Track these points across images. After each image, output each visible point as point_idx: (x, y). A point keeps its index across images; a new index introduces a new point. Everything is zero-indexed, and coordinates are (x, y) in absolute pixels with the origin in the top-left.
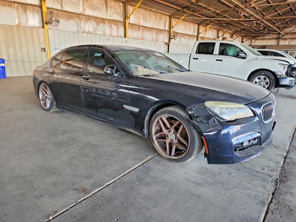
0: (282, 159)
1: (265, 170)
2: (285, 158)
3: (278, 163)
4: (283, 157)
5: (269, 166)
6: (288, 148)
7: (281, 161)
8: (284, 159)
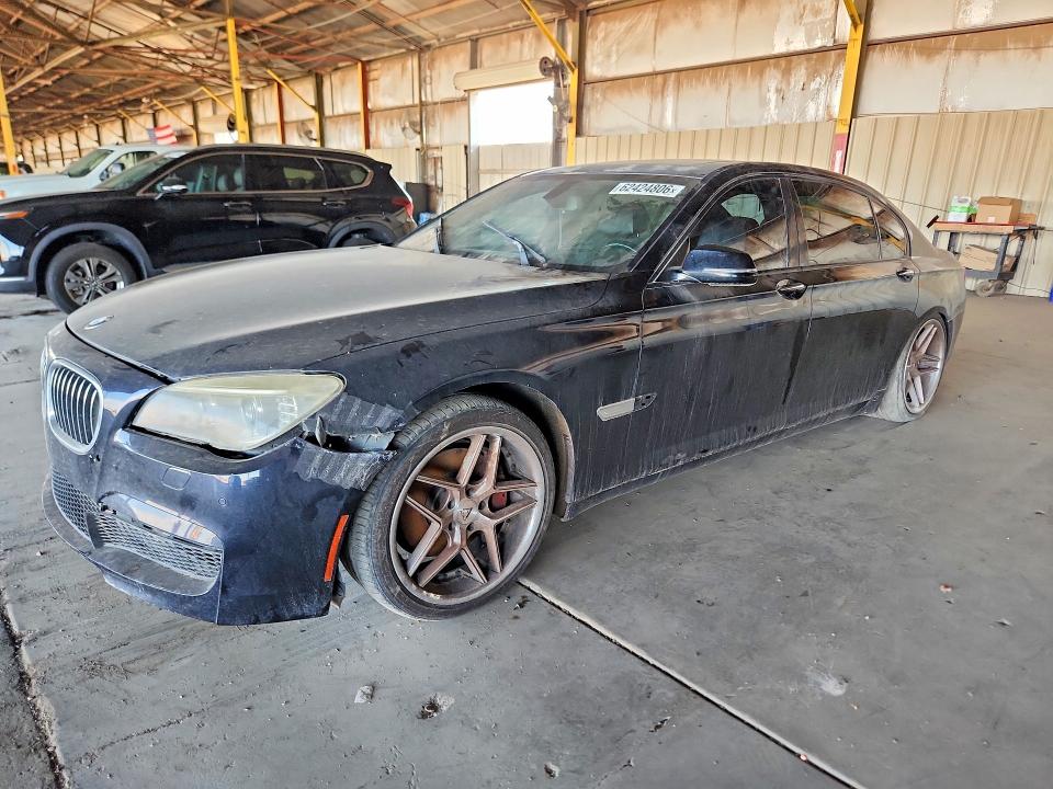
0: (21, 627)
1: (38, 554)
2: (14, 641)
3: (22, 600)
4: (25, 639)
5: (39, 572)
6: (39, 702)
7: (15, 613)
8: (16, 630)
